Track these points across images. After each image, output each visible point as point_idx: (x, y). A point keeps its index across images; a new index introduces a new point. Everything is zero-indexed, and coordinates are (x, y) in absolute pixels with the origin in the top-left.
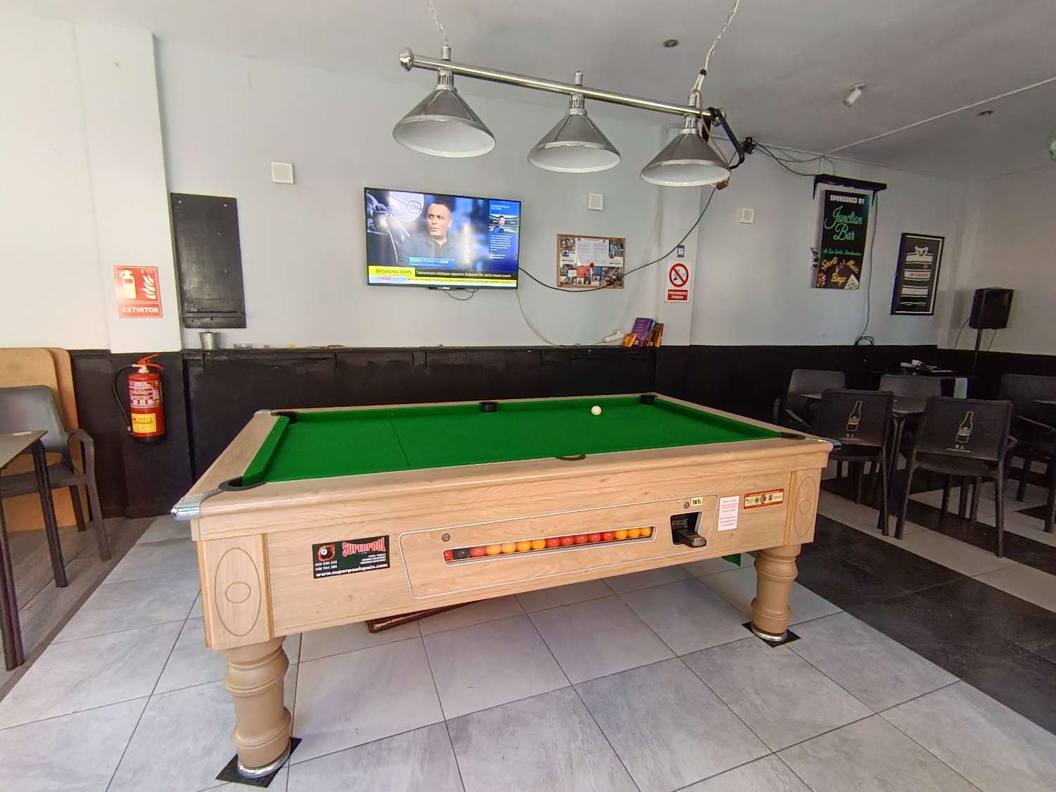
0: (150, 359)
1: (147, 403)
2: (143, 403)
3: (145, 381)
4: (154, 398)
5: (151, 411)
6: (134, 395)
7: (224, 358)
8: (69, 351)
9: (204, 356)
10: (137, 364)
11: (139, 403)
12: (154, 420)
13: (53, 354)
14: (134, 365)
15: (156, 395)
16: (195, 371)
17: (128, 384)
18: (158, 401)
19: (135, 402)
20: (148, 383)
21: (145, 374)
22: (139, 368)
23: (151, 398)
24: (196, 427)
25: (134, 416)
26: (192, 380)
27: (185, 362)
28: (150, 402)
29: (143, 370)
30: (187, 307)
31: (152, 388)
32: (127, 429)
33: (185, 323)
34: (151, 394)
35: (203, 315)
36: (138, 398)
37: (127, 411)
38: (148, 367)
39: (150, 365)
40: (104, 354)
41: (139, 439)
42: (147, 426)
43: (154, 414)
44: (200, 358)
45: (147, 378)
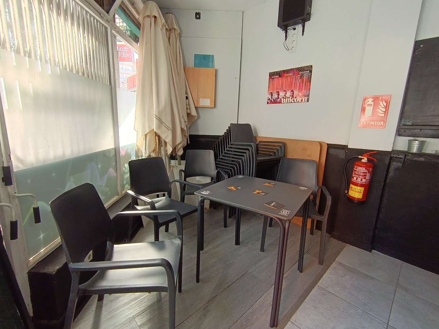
0: (369, 154)
1: (361, 180)
2: (359, 180)
3: (364, 167)
4: (366, 179)
5: (361, 186)
6: (355, 174)
7: (422, 159)
8: (328, 144)
9: (406, 156)
10: (362, 156)
11: (357, 179)
12: (362, 191)
13: (321, 144)
14: (360, 157)
15: (368, 177)
16: (395, 165)
17: (354, 167)
18: (368, 181)
19: (355, 178)
20: (366, 169)
21: (365, 163)
22: (362, 158)
23: (365, 178)
24: (385, 200)
25: (351, 186)
26: (391, 170)
27: (391, 158)
28: (364, 180)
29: (365, 160)
30: (404, 121)
31: (367, 172)
32: (345, 191)
33: (399, 133)
34: (366, 176)
35: (415, 127)
36: (357, 176)
37: (349, 182)
38: (368, 159)
39: (369, 157)
40: (344, 147)
41: (351, 200)
42: (357, 194)
43: (364, 188)
44: (402, 157)
45: (365, 165)
